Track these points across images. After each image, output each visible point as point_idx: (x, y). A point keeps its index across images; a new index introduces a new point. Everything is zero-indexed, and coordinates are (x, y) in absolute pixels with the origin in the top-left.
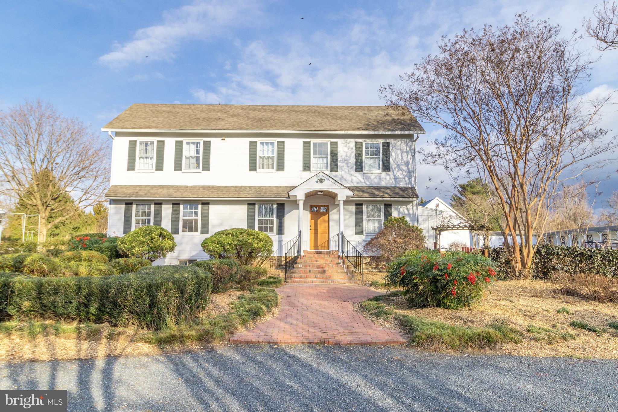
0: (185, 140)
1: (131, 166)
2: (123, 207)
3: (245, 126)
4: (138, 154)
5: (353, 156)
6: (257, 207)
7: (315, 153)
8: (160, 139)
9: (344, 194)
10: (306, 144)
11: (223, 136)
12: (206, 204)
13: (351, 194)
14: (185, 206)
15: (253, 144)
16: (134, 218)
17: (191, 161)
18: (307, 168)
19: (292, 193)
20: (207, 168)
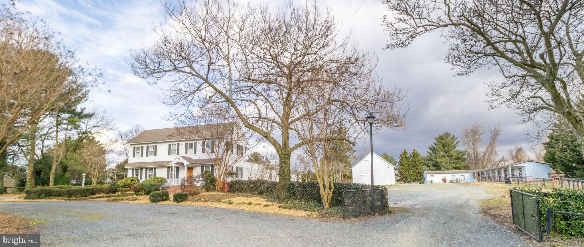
0: (149, 145)
1: (134, 156)
2: (132, 170)
3: (167, 139)
4: (136, 152)
5: (201, 147)
6: (170, 169)
7: (189, 147)
8: (142, 145)
9: (186, 163)
10: (186, 144)
11: (161, 143)
12: (155, 168)
13: (188, 163)
14: (149, 169)
15: (170, 145)
16: (135, 174)
17: (151, 153)
18: (186, 153)
19: (170, 164)
20: (155, 155)
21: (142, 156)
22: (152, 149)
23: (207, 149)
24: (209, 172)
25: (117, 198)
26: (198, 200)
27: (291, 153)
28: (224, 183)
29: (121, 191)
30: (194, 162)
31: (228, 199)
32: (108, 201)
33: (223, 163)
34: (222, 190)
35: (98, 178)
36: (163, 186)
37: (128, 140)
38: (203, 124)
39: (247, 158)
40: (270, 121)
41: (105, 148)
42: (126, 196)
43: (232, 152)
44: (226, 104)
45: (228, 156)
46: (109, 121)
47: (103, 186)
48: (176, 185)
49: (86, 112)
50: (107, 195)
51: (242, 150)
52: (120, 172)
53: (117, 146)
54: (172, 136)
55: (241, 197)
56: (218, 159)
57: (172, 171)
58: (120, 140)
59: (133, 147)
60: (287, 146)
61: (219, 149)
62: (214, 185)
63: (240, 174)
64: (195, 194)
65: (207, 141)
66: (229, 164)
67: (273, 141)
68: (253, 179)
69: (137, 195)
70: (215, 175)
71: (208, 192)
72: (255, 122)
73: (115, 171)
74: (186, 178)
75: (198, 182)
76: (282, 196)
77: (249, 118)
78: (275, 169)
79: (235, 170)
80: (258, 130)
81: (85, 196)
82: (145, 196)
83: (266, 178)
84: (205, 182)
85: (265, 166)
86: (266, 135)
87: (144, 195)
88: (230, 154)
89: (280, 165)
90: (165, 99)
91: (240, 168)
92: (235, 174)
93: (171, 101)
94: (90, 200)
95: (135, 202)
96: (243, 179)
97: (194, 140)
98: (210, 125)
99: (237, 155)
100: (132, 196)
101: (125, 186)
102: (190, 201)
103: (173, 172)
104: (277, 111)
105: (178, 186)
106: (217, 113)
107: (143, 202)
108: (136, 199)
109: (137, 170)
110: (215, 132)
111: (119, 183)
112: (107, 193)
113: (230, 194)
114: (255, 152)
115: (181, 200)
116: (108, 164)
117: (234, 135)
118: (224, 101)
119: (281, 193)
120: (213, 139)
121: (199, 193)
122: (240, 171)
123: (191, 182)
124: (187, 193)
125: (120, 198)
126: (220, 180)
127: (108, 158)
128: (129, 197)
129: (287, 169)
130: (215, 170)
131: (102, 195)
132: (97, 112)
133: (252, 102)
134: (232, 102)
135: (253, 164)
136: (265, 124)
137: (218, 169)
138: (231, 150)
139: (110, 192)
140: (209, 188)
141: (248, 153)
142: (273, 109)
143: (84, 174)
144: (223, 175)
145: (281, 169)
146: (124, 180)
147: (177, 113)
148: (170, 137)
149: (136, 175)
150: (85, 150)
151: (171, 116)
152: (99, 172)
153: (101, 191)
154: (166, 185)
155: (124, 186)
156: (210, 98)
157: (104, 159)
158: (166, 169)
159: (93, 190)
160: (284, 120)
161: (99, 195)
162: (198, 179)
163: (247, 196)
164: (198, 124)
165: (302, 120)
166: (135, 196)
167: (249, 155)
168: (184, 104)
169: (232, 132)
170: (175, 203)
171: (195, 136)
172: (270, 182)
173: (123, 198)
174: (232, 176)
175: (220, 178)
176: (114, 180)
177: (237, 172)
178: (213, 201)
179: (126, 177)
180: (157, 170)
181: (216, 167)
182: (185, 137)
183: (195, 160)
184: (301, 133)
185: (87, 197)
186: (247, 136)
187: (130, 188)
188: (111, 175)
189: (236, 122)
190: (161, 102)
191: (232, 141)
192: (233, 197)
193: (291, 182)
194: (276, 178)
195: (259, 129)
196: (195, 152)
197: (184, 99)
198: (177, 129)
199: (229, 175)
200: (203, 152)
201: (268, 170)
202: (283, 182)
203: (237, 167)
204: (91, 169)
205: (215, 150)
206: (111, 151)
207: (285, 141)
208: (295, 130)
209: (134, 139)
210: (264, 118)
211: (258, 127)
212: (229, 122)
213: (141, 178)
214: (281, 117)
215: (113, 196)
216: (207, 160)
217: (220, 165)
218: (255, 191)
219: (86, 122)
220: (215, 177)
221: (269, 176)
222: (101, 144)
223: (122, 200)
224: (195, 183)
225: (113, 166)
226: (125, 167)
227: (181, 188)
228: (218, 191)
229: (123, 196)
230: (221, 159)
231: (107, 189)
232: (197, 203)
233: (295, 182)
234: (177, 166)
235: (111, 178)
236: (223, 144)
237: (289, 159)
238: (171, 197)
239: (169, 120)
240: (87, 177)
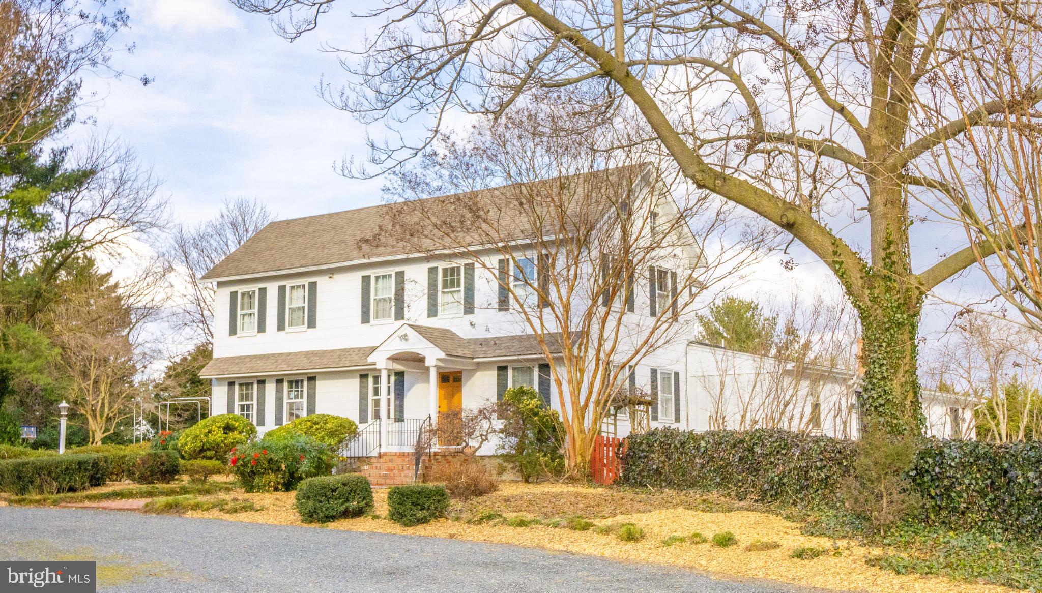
0: (288, 283)
1: (233, 331)
2: (225, 388)
3: (355, 253)
4: (239, 312)
5: (495, 285)
6: (371, 380)
7: (445, 286)
8: (262, 285)
9: (433, 356)
10: (433, 271)
11: (331, 272)
12: (312, 379)
13: (442, 355)
14: (290, 382)
15: (366, 280)
16: (237, 403)
17: (295, 315)
18: (433, 311)
19: (370, 359)
20: (312, 324)
21: (262, 328)
22: (297, 299)
23: (520, 292)
24: (532, 395)
25: (180, 498)
26: (490, 517)
27: (919, 300)
28: (599, 443)
29: (191, 472)
30: (467, 353)
31: (620, 518)
32: (148, 509)
33: (592, 353)
34: (593, 475)
35: (109, 419)
36: (346, 454)
37: (211, 266)
38: (498, 181)
39: (697, 330)
40: (810, 148)
41: (132, 300)
42: (208, 492)
43: (630, 302)
44: (598, 86)
45: (611, 323)
46: (141, 194)
47: (127, 451)
48: (395, 449)
49: (70, 165)
50: (144, 487)
51: (675, 289)
52: (183, 394)
53: (169, 290)
54: (372, 242)
55: (680, 509)
56: (569, 334)
57: (376, 392)
58: (181, 269)
59: (228, 291)
60: (898, 268)
61: (571, 289)
62: (554, 450)
63: (667, 401)
64: (477, 490)
65: (519, 256)
66: (618, 358)
67: (827, 242)
68: (733, 424)
69: (250, 488)
70: (555, 405)
71: (527, 481)
72: (735, 159)
73: (166, 389)
74: (434, 421)
75: (484, 438)
76: (885, 512)
77: (704, 142)
78: (835, 380)
79: (643, 382)
80: (750, 197)
81: (72, 489)
82: (280, 495)
83: (795, 422)
84: (514, 440)
85: (789, 366)
86: (791, 216)
87: (276, 489)
88: (623, 314)
89: (864, 359)
90: (347, 92)
91: (666, 376)
92: (649, 404)
93: (371, 94)
94: (87, 503)
95: (243, 516)
96: (682, 427)
97: (462, 255)
98: (531, 186)
99: (653, 314)
100: (233, 495)
101: (202, 450)
102: (458, 519)
103: (383, 396)
104: (840, 99)
105: (403, 455)
106: (556, 130)
107: (272, 521)
108: (247, 507)
109: (246, 385)
110: (548, 213)
111: (181, 441)
112: (143, 479)
113: (628, 493)
114: (733, 300)
115: (420, 514)
116: (139, 366)
117: (638, 223)
118: (593, 75)
119: (879, 497)
120: (544, 244)
121: (493, 487)
122: (666, 390)
123: (456, 438)
124: (442, 484)
125: (190, 498)
126: (582, 431)
127: (140, 340)
128: (222, 496)
129: (900, 377)
130: (559, 383)
131: (126, 484)
132: (101, 161)
133: (717, 68)
134: (628, 74)
135: (729, 353)
136: (785, 163)
137: (570, 382)
138: (623, 292)
139: (153, 473)
140: (534, 464)
141: (703, 303)
142: (822, 92)
143: (64, 404)
144: (591, 406)
145: (869, 376)
146: (199, 428)
147: (395, 144)
148: (365, 247)
149: (242, 407)
150: (62, 309)
151: (374, 160)
152: (111, 394)
153: (124, 470)
154: (353, 449)
155: (201, 452)
156: (532, 69)
157: (128, 346)
158: (355, 382)
159: (95, 464)
160: (878, 140)
161: (117, 487)
162: (485, 424)
163: (708, 507)
164: (479, 186)
165: (977, 132)
166: (241, 494)
167: (706, 313)
168: (422, 105)
169: (626, 209)
170: (397, 529)
171: (468, 239)
172: (817, 441)
173: (202, 499)
174: (633, 415)
175: (581, 423)
176: (163, 428)
177: (655, 393)
178: (556, 526)
179: (204, 416)
180: (320, 385)
181: (560, 373)
182: (427, 243)
183: (470, 341)
184: (977, 199)
185: (78, 494)
186: (696, 223)
187: (224, 462)
188: (149, 407)
189: (642, 165)
190: (336, 107)
191: (627, 252)
192: (641, 507)
193: (924, 440)
194: (845, 423)
195: (756, 191)
196: (469, 308)
197: (421, 83)
198: (394, 212)
199: (618, 409)
200: (503, 304)
201: (805, 386)
202: (887, 444)
203: (654, 372)
204: (83, 385)
205: (553, 296)
206: (148, 312)
207: (890, 243)
208: (944, 187)
209: (230, 259)
210: (780, 138)
211: (751, 181)
212: (612, 166)
213: (261, 422)
214: (865, 124)
215: (162, 493)
216: (520, 339)
217: (577, 362)
218: (744, 481)
219: (67, 203)
220: (555, 416)
221: (808, 410)
222: (116, 286)
223: (196, 507)
224: (473, 443)
225: (157, 370)
226: (203, 375)
227: (417, 464)
228: (572, 480)
229: (200, 492)
230: (584, 334)
231: (144, 462)
232: (487, 530)
233: (947, 444)
234: (399, 367)
235: (154, 421)
236: (586, 268)
237: (914, 327)
238: (381, 499)
239: (365, 176)
240: (72, 415)
